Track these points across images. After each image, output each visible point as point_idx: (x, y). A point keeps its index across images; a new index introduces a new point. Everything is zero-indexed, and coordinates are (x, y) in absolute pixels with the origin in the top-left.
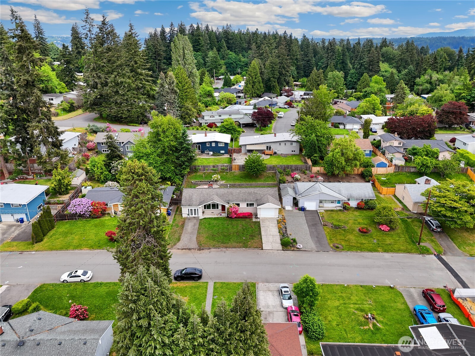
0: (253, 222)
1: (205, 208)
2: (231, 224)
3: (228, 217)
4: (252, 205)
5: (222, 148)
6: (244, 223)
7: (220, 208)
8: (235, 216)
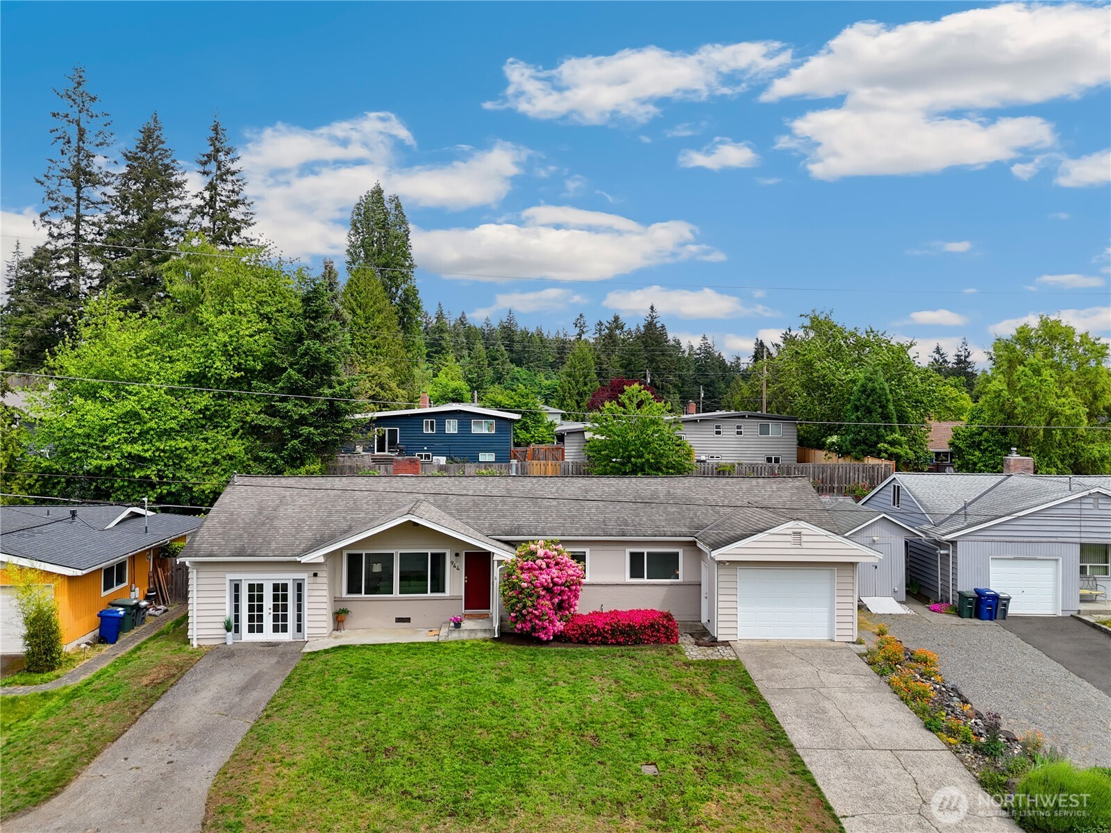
0: (688, 664)
1: (353, 588)
2: (533, 673)
3: (507, 636)
4: (664, 565)
5: (484, 443)
6: (625, 669)
7: (455, 582)
8: (560, 626)
